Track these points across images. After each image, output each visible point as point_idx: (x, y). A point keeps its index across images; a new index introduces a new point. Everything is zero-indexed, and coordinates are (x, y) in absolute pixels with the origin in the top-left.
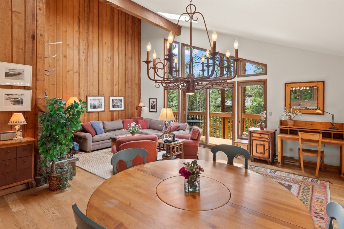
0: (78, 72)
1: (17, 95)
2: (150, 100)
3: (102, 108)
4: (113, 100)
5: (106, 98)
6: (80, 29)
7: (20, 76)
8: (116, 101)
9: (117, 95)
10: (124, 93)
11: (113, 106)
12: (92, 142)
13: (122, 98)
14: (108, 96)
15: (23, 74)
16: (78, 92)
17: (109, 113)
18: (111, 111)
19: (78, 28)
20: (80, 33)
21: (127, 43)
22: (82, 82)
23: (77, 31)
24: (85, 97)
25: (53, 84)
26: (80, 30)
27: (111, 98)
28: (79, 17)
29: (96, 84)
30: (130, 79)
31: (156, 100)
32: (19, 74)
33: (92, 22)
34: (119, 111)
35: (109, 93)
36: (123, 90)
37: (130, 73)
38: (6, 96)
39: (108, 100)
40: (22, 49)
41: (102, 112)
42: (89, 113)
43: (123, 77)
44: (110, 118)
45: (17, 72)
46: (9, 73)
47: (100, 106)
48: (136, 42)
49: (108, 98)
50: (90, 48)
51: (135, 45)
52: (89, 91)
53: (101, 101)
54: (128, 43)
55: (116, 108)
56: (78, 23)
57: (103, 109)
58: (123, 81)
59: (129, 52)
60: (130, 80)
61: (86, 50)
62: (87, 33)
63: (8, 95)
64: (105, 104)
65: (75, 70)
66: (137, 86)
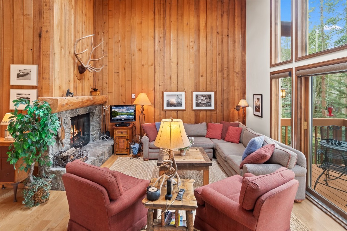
0: (153, 65)
1: (25, 94)
2: (255, 96)
3: (182, 106)
4: (197, 96)
5: (187, 94)
6: (156, 16)
7: (28, 75)
8: (202, 98)
9: (203, 89)
10: (214, 87)
11: (197, 105)
12: (150, 148)
13: (212, 94)
14: (190, 91)
15: (30, 74)
16: (153, 87)
17: (193, 114)
18: (195, 111)
19: (153, 15)
20: (155, 20)
21: (220, 16)
22: (157, 75)
23: (152, 19)
24: (161, 93)
25: (129, 80)
26: (155, 18)
27: (195, 94)
28: (154, 4)
29: (174, 77)
30: (226, 66)
31: (261, 96)
32: (27, 74)
33: (169, 3)
34: (206, 111)
35: (192, 87)
36: (214, 82)
37: (225, 58)
38: (18, 95)
39: (190, 96)
40: (31, 50)
41: (182, 111)
42: (166, 111)
43: (214, 64)
44: (193, 119)
45: (26, 72)
46: (19, 74)
47: (180, 104)
48: (236, 11)
49: (190, 94)
50: (168, 35)
51: (234, 16)
52: (165, 85)
53: (180, 97)
54: (222, 15)
55: (202, 106)
56: (154, 10)
57: (183, 108)
58: (213, 71)
59: (223, 27)
60: (225, 68)
61: (163, 38)
62: (164, 18)
63: (19, 94)
64: (185, 101)
65: (150, 64)
66: (237, 75)
